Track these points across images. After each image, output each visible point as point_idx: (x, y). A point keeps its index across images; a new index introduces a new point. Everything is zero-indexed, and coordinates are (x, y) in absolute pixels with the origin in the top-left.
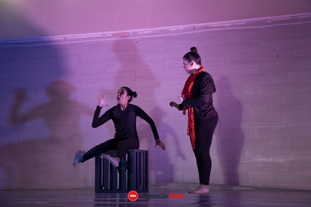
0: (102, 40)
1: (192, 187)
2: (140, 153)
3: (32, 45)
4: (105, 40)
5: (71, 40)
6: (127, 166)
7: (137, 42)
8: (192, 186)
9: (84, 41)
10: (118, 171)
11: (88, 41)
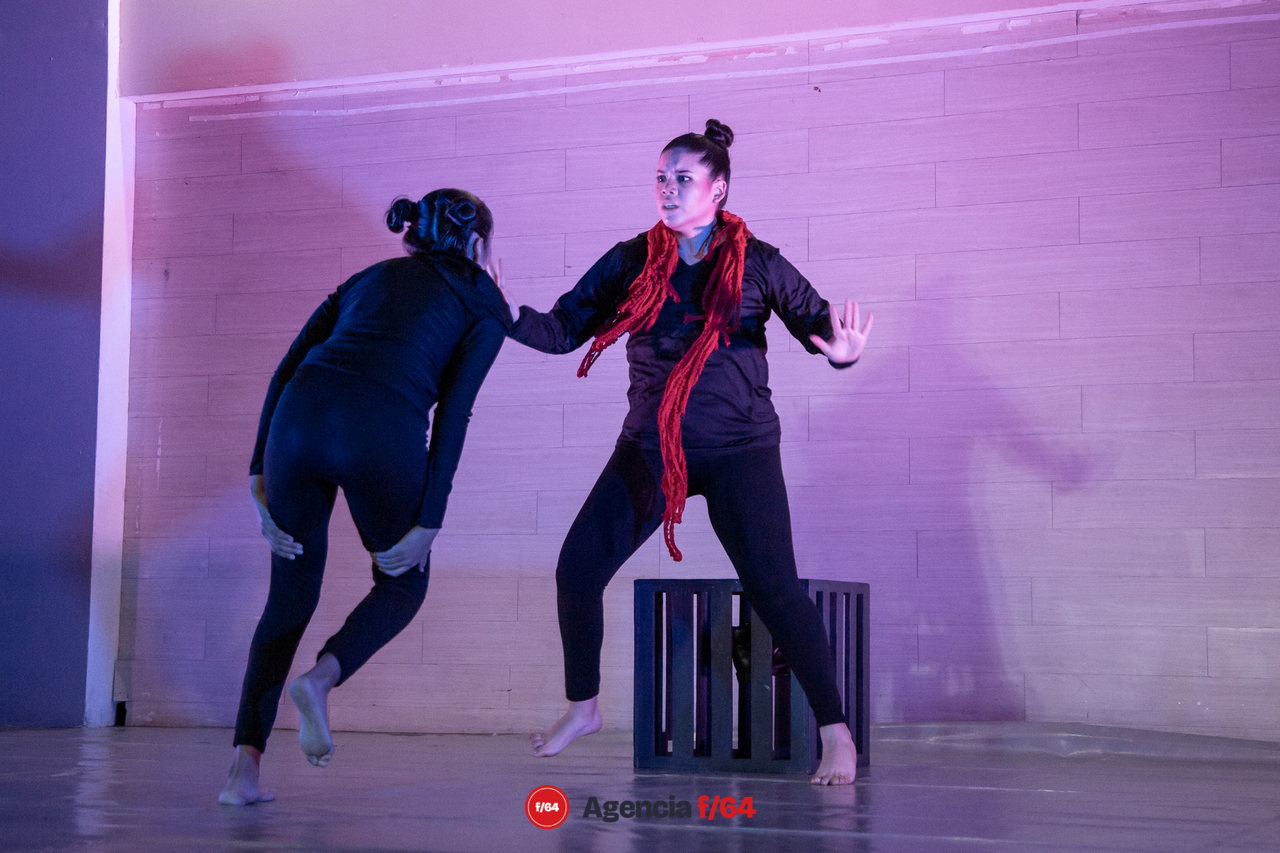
0: (660, 81)
1: (1063, 742)
2: (833, 596)
3: (364, 111)
4: (675, 80)
5: (530, 85)
6: (774, 650)
7: (816, 88)
8: (1064, 738)
9: (582, 88)
10: (734, 671)
11: (601, 86)
